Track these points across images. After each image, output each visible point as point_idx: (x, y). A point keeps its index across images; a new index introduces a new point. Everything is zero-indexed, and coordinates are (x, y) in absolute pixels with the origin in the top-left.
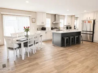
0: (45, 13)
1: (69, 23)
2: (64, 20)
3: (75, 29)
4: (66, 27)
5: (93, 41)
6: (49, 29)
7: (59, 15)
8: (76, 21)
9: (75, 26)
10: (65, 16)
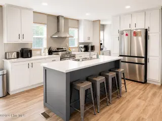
0: (30, 9)
1: (89, 38)
2: (78, 31)
3: (101, 49)
4: (83, 46)
5: (145, 82)
6: (43, 54)
7: (66, 19)
8: (102, 33)
9: (101, 44)
10: (81, 20)
